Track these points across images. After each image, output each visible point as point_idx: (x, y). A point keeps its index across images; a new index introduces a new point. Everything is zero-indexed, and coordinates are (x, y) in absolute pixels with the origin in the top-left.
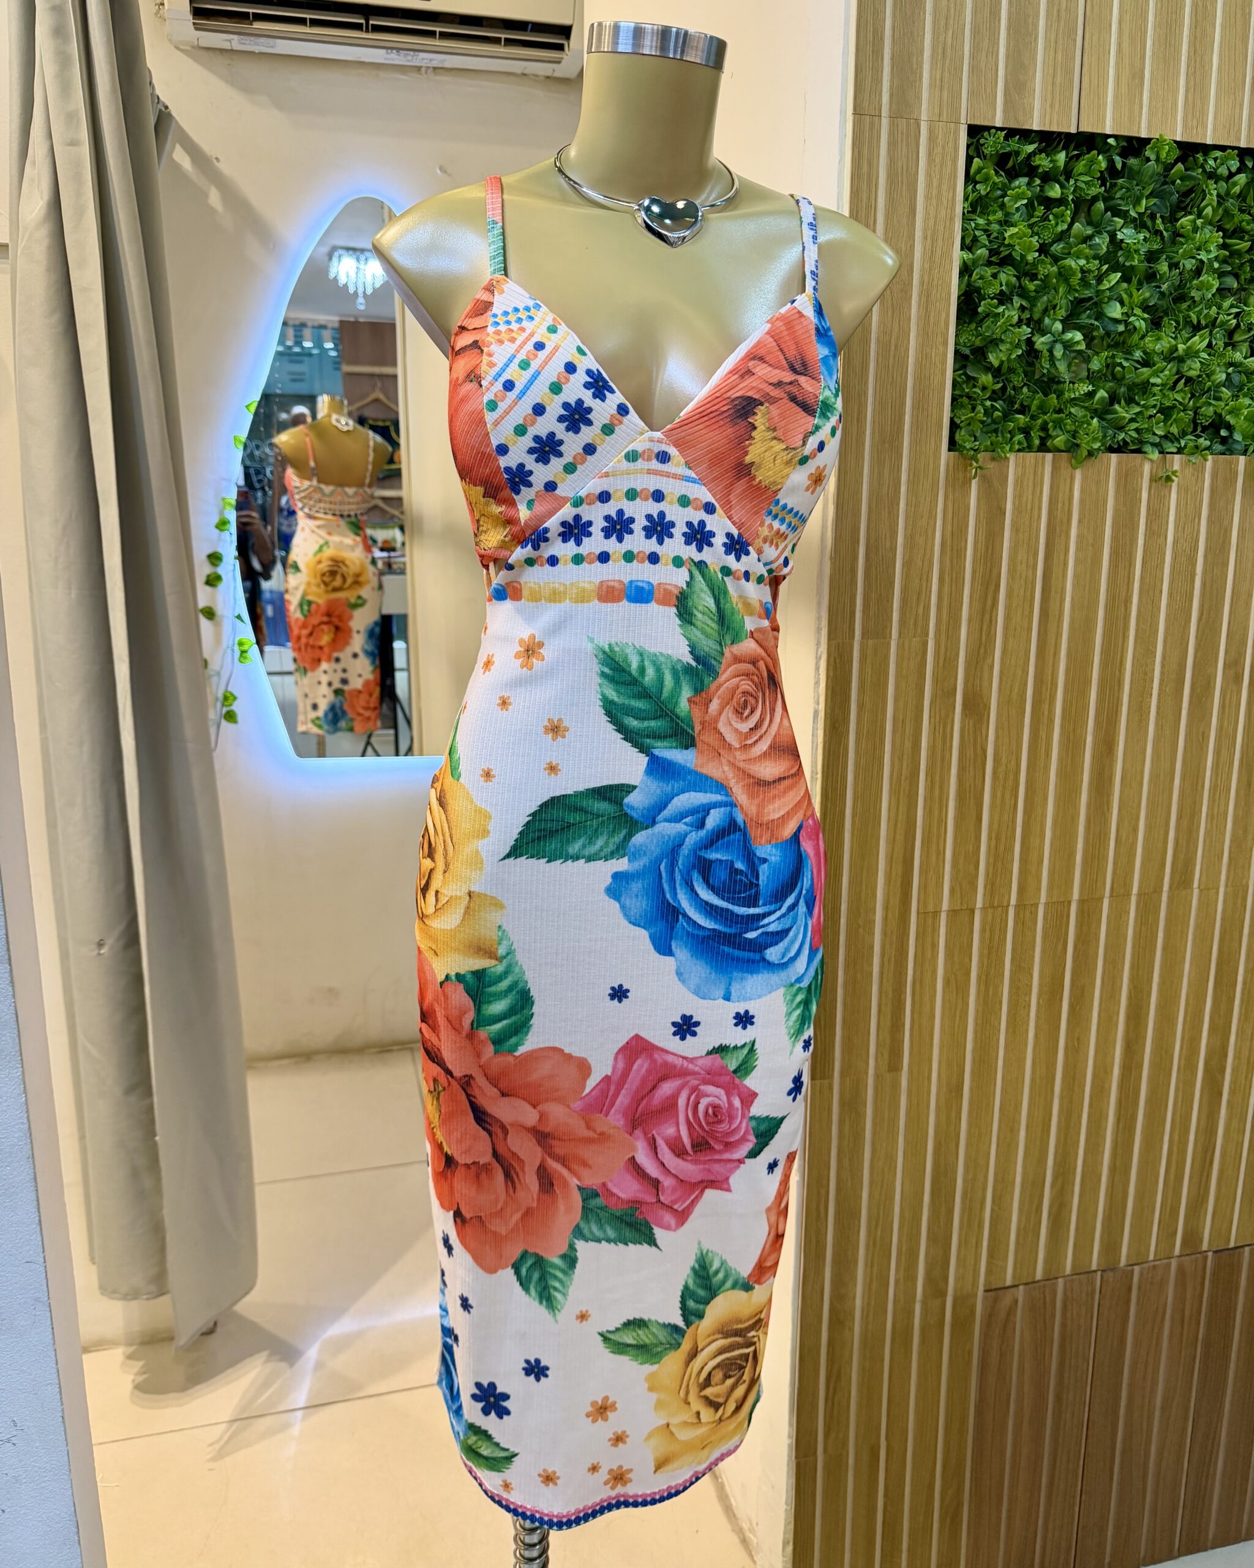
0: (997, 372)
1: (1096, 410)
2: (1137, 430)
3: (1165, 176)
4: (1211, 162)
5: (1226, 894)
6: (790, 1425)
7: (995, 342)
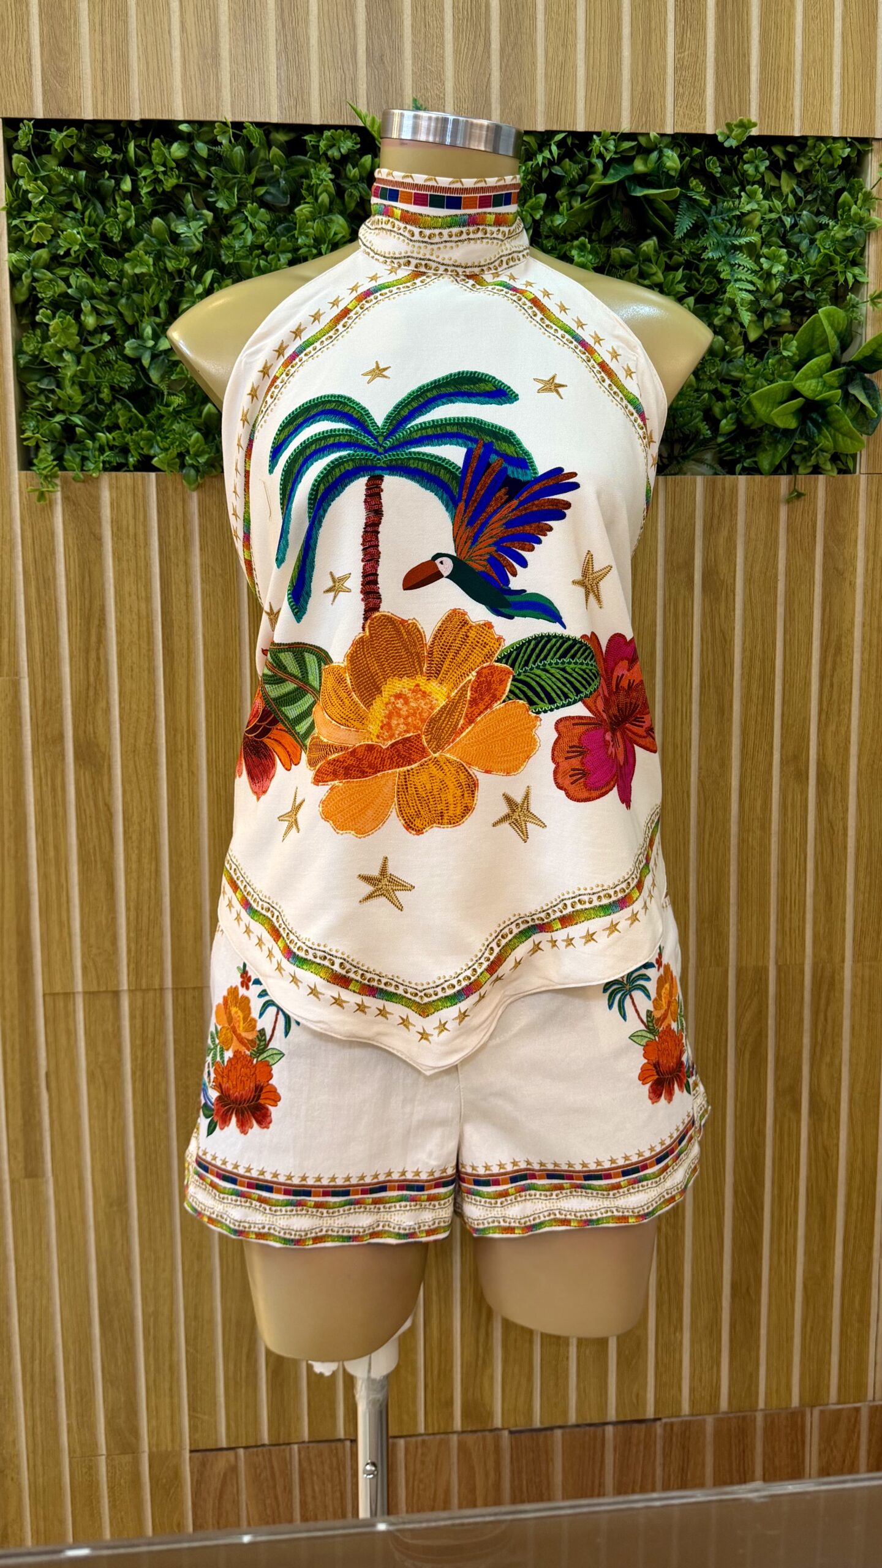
4: (322, 144)
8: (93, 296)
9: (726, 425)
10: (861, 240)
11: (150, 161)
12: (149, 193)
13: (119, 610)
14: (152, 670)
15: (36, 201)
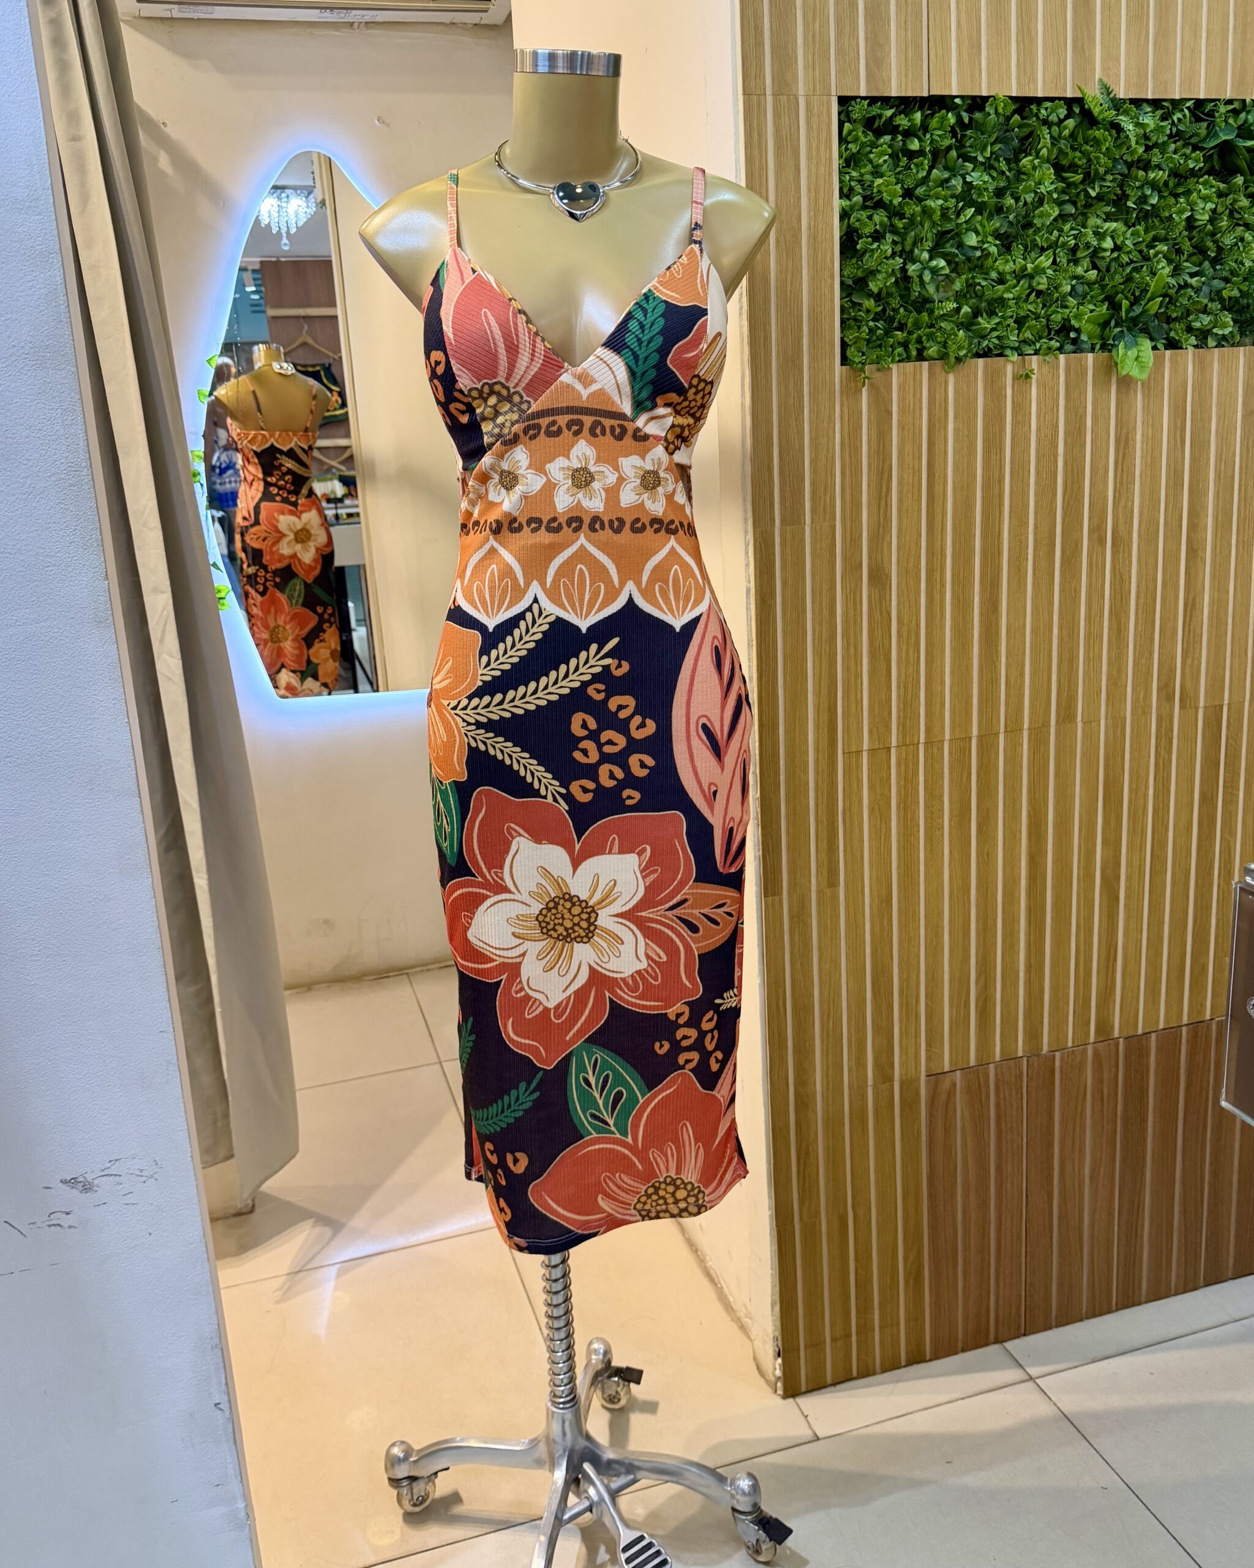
0: (877, 297)
1: (962, 323)
2: (998, 337)
3: (1007, 125)
4: (1043, 111)
5: (1106, 725)
6: (770, 1198)
7: (873, 273)
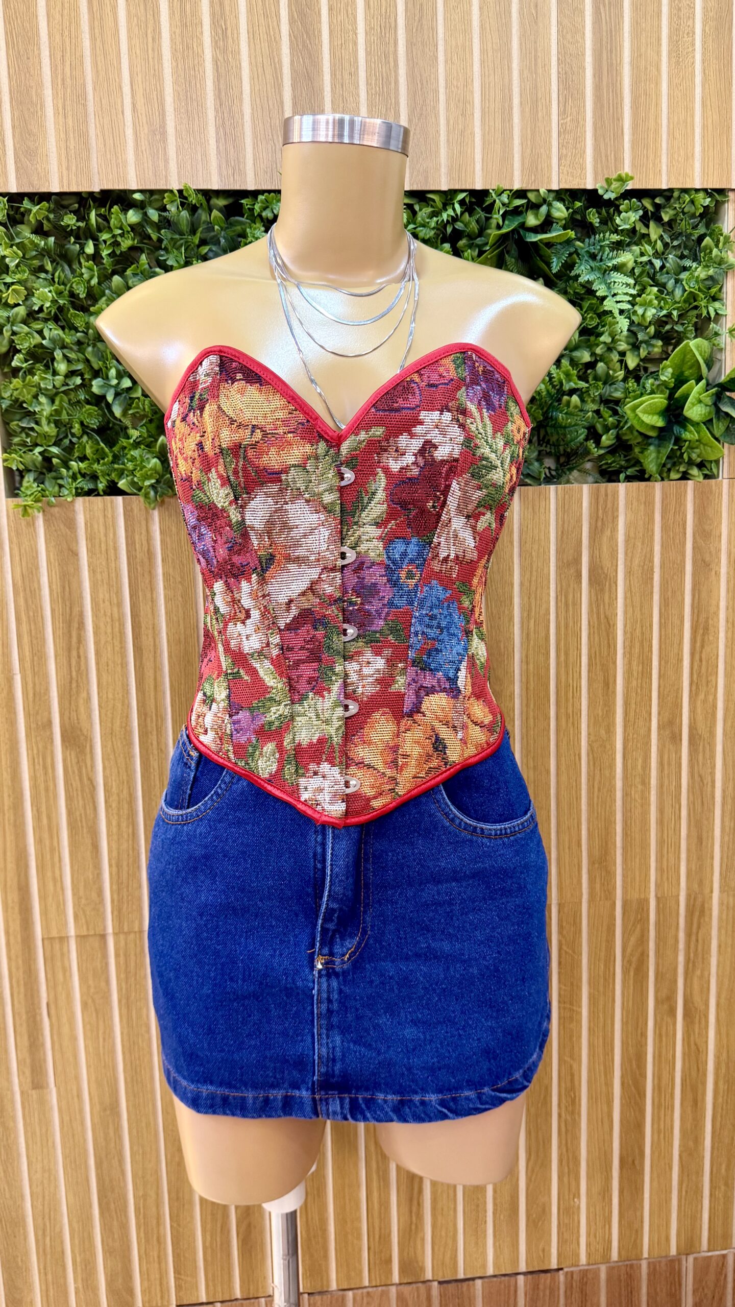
8: (63, 347)
9: (606, 440)
10: (721, 279)
11: (109, 228)
12: (109, 255)
13: (95, 615)
14: (124, 665)
15: (12, 265)
